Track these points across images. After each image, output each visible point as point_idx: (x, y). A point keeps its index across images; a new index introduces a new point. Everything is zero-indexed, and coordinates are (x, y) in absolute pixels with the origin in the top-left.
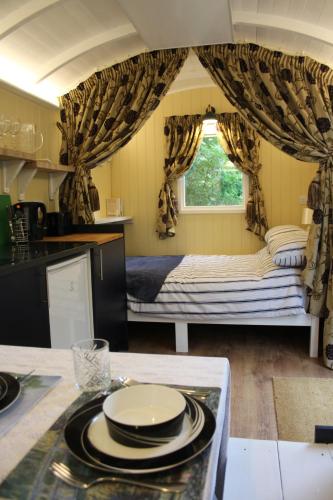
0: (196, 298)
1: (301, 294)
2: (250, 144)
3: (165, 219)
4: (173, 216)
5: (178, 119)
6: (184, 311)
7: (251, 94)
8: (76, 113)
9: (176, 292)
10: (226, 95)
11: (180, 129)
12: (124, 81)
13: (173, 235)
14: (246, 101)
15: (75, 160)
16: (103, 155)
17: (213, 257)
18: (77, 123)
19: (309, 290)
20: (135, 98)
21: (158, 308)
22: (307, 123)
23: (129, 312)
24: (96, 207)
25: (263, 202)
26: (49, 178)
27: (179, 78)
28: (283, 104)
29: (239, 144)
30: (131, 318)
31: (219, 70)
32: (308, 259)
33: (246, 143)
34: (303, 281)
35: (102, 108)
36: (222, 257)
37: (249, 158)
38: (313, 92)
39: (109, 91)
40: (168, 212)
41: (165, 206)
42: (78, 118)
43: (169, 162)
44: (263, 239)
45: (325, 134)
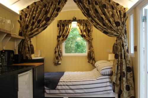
0: (72, 87)
1: (111, 85)
2: (89, 31)
3: (57, 58)
4: (60, 57)
5: (62, 21)
6: (67, 92)
7: (92, 12)
8: (26, 17)
9: (64, 85)
10: (83, 13)
11: (63, 25)
12: (45, 6)
13: (60, 64)
14: (90, 15)
15: (25, 34)
16: (36, 33)
17: (76, 72)
18: (26, 21)
19: (114, 83)
20: (49, 12)
21: (57, 91)
22: (112, 23)
23: (45, 93)
24: (33, 53)
25: (94, 52)
26: (14, 41)
27: (66, 6)
28: (103, 16)
29: (85, 31)
30: (46, 96)
31: (80, 4)
32: (114, 72)
33: (87, 31)
34: (112, 80)
35: (36, 15)
36: (79, 72)
37: (89, 36)
38: (114, 12)
39: (39, 10)
40: (58, 55)
41: (57, 53)
42: (27, 19)
43: (59, 37)
44: (94, 65)
45: (118, 27)
